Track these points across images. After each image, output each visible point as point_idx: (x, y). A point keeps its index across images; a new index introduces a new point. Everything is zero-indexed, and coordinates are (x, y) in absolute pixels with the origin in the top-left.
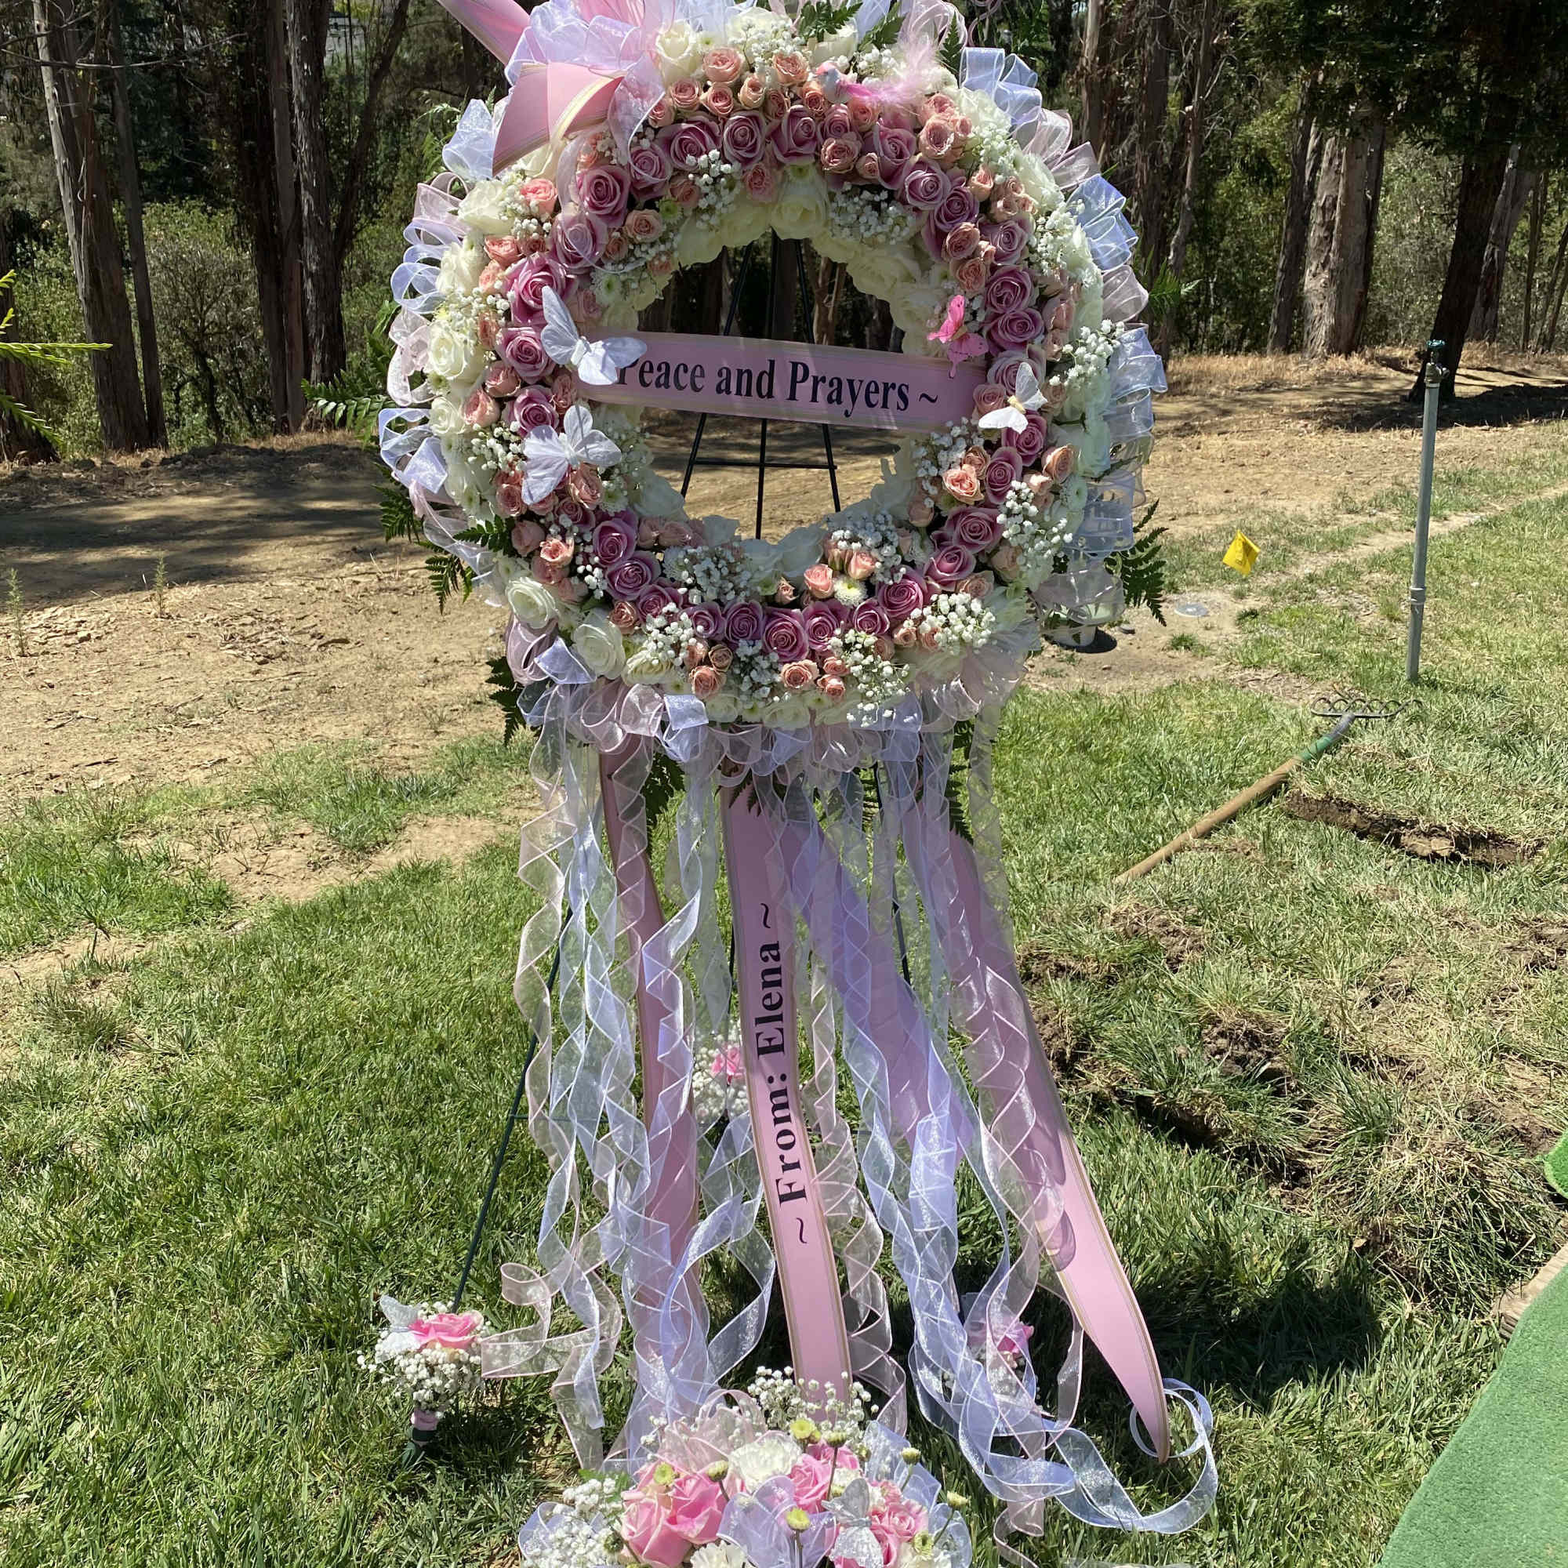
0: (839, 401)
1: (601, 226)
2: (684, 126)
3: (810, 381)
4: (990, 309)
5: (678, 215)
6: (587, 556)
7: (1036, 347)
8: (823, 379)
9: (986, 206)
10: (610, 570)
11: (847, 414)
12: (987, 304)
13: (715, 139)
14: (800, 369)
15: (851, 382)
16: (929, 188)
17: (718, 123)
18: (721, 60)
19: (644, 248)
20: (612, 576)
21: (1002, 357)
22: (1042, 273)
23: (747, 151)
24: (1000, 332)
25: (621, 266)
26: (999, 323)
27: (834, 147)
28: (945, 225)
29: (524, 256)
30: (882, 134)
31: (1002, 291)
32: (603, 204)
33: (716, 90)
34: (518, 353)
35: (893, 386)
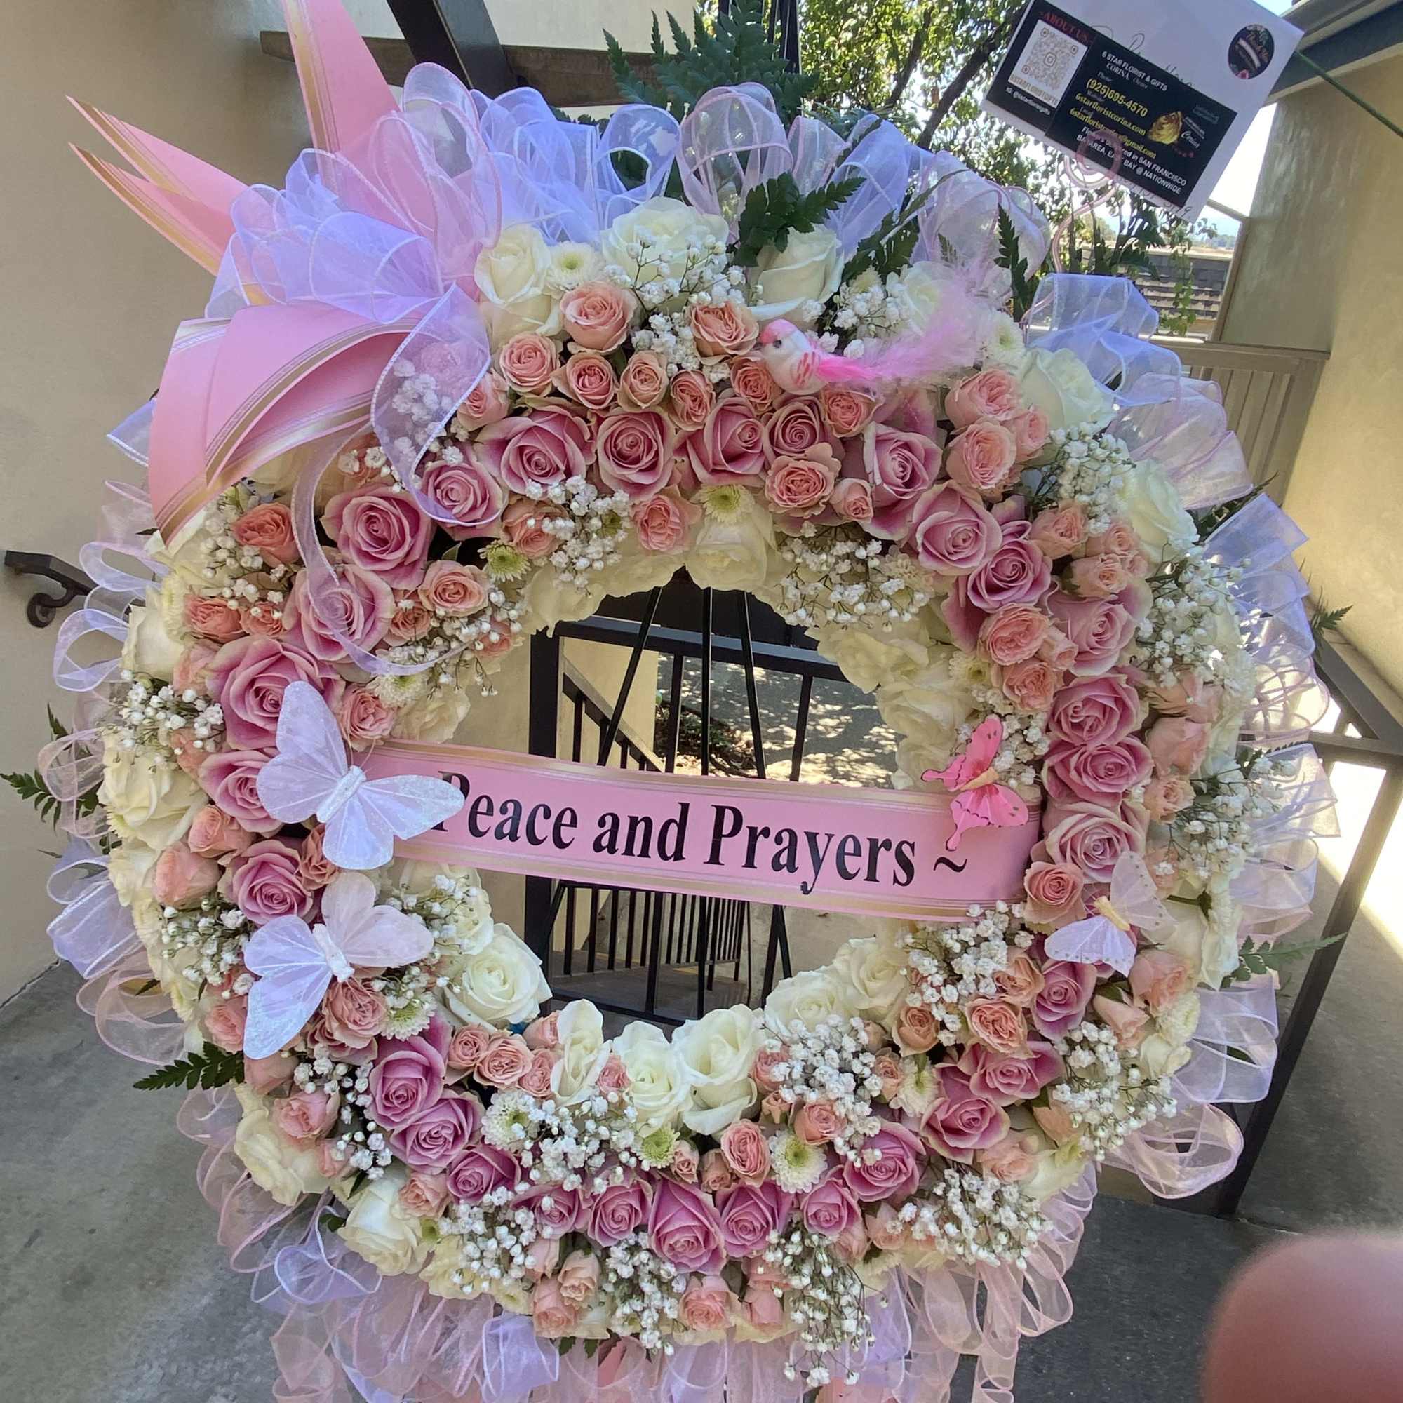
0: (792, 868)
1: (382, 587)
2: (524, 422)
3: (744, 834)
4: (1056, 734)
5: (523, 566)
6: (359, 1111)
7: (1134, 804)
8: (766, 832)
9: (1062, 566)
10: (399, 1129)
11: (805, 889)
12: (1050, 726)
13: (585, 447)
14: (729, 815)
15: (812, 837)
16: (961, 542)
17: (587, 421)
18: (593, 306)
19: (457, 624)
20: (403, 1135)
21: (1074, 813)
22: (1158, 682)
23: (641, 471)
24: (1073, 774)
25: (420, 650)
26: (1074, 761)
27: (790, 473)
28: (986, 602)
29: (245, 634)
30: (880, 441)
31: (1083, 714)
32: (382, 552)
33: (583, 364)
34: (238, 795)
35: (887, 844)
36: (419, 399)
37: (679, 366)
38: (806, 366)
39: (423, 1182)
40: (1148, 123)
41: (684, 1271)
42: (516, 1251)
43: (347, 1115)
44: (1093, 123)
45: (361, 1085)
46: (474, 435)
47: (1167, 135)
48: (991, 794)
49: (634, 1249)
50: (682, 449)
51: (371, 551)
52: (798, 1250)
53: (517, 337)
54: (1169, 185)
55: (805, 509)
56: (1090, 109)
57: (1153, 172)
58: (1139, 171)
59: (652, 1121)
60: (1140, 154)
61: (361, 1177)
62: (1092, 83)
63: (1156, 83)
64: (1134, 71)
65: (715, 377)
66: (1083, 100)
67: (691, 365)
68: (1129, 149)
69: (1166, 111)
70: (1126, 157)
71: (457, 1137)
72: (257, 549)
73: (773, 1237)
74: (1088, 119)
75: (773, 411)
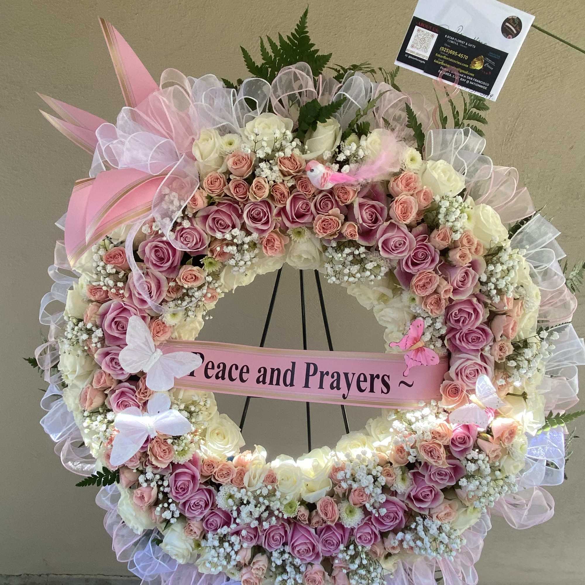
0: (338, 388)
1: (163, 277)
2: (215, 208)
3: (318, 374)
4: (449, 325)
5: (219, 265)
6: (165, 494)
7: (486, 353)
8: (327, 373)
9: (444, 252)
10: (182, 502)
11: (344, 397)
12: (446, 322)
13: (239, 216)
14: (312, 367)
15: (346, 374)
16: (398, 245)
17: (240, 206)
18: (239, 160)
19: (193, 291)
20: (184, 504)
21: (461, 358)
22: (492, 300)
23: (262, 224)
24: (458, 342)
25: (179, 302)
26: (457, 336)
27: (323, 221)
28: (412, 270)
29: (110, 300)
30: (361, 205)
31: (459, 316)
32: (161, 264)
33: (236, 183)
34: (111, 365)
35: (378, 376)
36: (172, 202)
37: (274, 181)
38: (324, 178)
39: (193, 524)
40: (469, 62)
41: (305, 562)
42: (233, 553)
43: (161, 496)
44: (445, 65)
45: (166, 483)
46: (195, 215)
47: (478, 66)
48: (422, 351)
49: (283, 553)
50: (279, 214)
51: (158, 263)
52: (353, 553)
53: (210, 174)
54: (481, 87)
55: (331, 235)
56: (442, 59)
57: (474, 82)
58: (468, 82)
59: (288, 497)
60: (467, 75)
61: (167, 522)
62: (442, 49)
63: (470, 45)
64: (460, 41)
65: (290, 185)
66: (439, 56)
67: (279, 181)
68: (462, 73)
69: (477, 57)
70: (461, 77)
71: (207, 505)
72: (113, 266)
73: (342, 547)
74: (442, 63)
75: (315, 196)
